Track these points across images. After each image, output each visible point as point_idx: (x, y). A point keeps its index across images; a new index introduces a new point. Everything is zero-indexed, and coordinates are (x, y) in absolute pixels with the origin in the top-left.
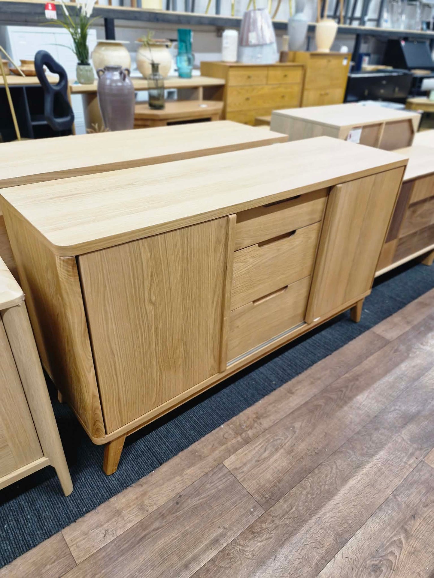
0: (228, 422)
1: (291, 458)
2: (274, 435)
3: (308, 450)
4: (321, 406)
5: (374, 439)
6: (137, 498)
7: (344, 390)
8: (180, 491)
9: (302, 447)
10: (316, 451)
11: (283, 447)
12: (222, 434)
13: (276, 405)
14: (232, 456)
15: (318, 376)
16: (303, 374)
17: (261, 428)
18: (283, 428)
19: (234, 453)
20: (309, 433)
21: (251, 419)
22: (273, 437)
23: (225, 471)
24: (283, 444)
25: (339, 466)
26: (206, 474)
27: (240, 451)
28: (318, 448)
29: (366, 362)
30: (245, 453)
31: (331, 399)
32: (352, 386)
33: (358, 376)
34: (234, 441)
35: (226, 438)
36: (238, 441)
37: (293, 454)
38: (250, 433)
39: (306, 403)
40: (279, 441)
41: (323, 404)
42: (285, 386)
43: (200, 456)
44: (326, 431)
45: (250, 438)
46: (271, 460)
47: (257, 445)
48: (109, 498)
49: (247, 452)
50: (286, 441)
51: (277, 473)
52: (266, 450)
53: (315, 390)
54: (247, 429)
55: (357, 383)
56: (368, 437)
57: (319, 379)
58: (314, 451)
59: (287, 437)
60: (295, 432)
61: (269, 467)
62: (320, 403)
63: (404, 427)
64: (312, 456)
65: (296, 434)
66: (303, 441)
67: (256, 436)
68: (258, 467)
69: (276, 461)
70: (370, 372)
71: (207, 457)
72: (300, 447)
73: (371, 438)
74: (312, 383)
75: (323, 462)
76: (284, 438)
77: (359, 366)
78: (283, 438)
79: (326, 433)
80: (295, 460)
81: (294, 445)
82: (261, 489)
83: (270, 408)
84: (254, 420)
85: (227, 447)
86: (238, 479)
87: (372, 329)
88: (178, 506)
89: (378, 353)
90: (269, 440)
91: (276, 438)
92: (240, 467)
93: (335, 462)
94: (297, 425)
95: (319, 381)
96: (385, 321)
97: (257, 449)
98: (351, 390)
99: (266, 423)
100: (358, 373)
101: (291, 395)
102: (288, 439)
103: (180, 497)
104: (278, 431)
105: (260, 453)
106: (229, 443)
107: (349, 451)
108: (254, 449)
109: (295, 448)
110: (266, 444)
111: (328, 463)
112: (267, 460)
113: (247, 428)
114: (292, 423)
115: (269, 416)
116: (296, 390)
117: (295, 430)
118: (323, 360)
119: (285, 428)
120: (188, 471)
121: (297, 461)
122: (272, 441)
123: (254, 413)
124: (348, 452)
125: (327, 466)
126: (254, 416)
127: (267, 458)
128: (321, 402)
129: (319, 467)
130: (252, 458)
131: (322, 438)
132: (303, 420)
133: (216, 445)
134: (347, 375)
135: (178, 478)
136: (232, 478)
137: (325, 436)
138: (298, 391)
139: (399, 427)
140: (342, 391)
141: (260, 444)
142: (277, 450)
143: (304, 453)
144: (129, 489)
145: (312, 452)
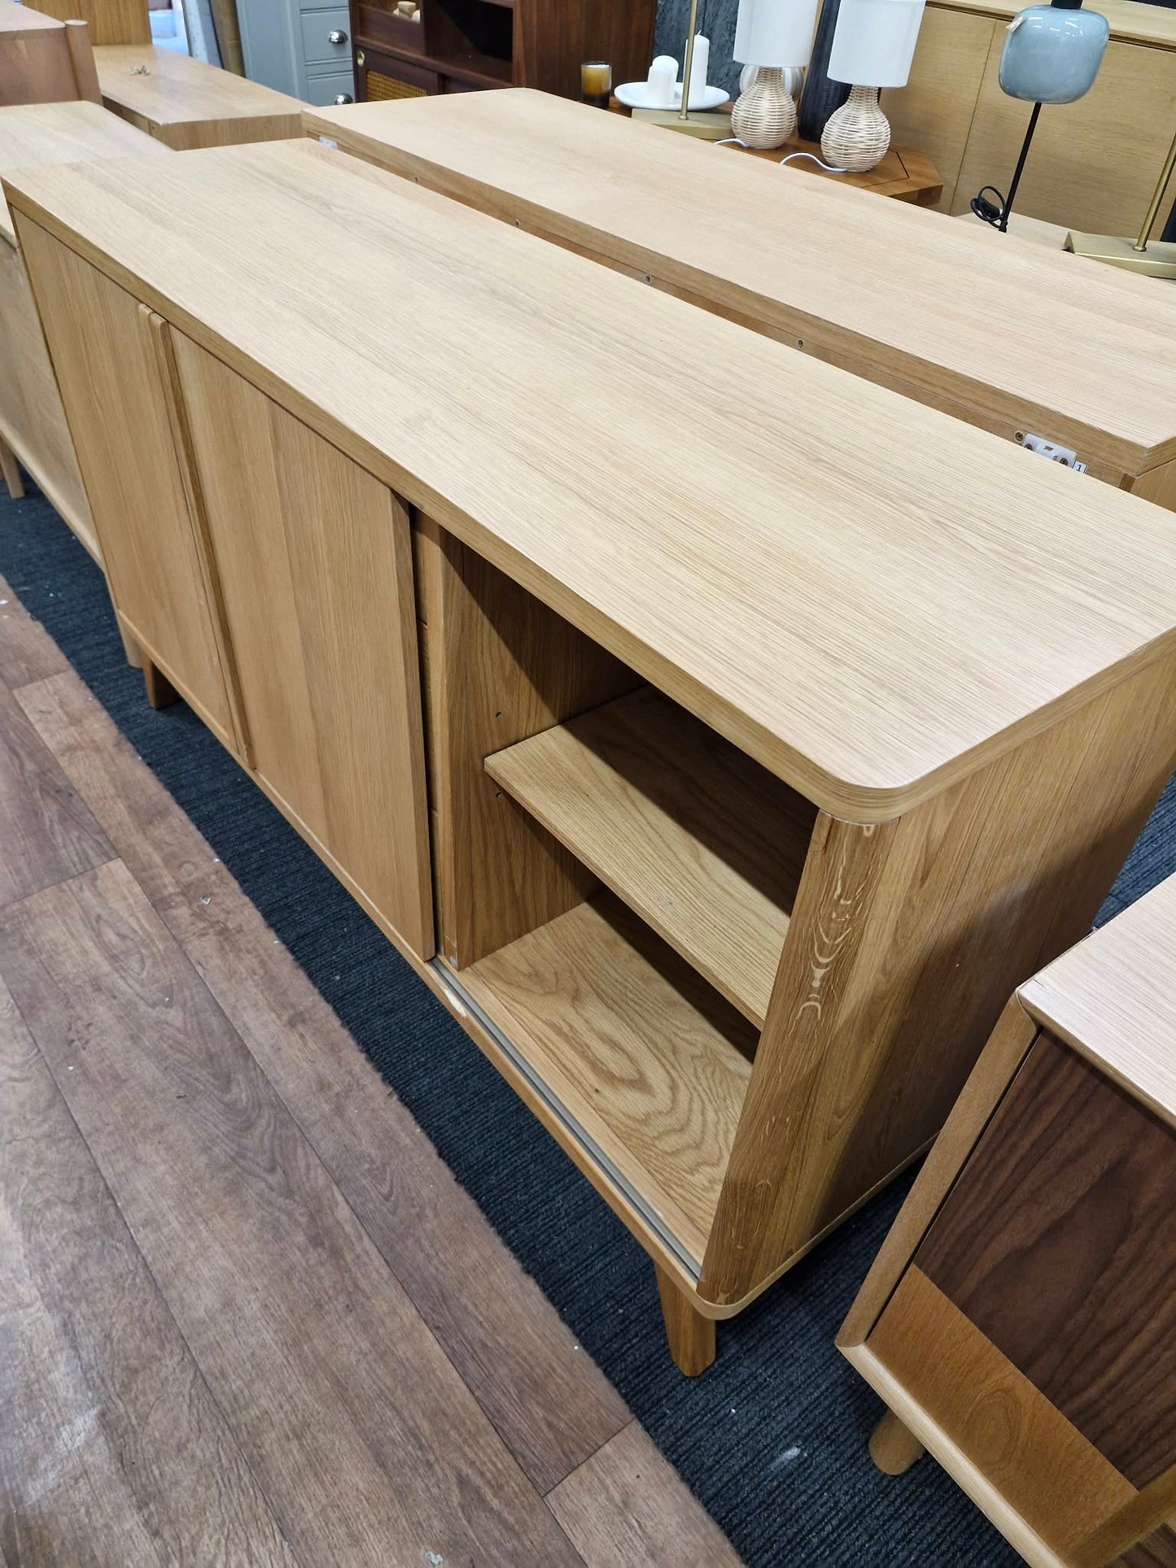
0: (225, 872)
1: (78, 982)
2: (159, 959)
3: (89, 1025)
4: (226, 1088)
5: (59, 1209)
6: (93, 741)
7: (275, 1179)
8: (83, 794)
9: (103, 1012)
10: (77, 1043)
11: (117, 971)
12: (197, 859)
13: (256, 977)
14: (129, 874)
15: (352, 1112)
16: (369, 1067)
17: (188, 935)
18: (174, 981)
19: (136, 878)
20: (139, 1037)
21: (222, 916)
22: (153, 954)
23: (95, 861)
24: (123, 974)
25: (13, 1087)
26: (102, 832)
27: (137, 889)
28: (84, 1048)
29: (408, 1313)
30: (129, 896)
31: (249, 1126)
32: (290, 1215)
33: (336, 1254)
34: (168, 879)
35: (180, 866)
36: (165, 887)
37: (89, 989)
38: (183, 913)
39: (247, 1055)
40: (136, 966)
41: (227, 1098)
42: (324, 1010)
43: (151, 823)
44: (132, 1083)
45: (165, 910)
46: (91, 944)
47: (143, 921)
48: (108, 709)
49: (132, 901)
50: (132, 982)
51: (52, 949)
52: (123, 937)
53: (291, 1087)
54: (195, 907)
55: (301, 1238)
56: (70, 1193)
57: (339, 1110)
58: (79, 1039)
59: (142, 986)
60: (154, 1005)
61: (72, 935)
62: (235, 1090)
63: (66, 1334)
64: (66, 1029)
65: (142, 1007)
66: (119, 1018)
67: (167, 923)
68: (81, 917)
69: (85, 952)
70: (349, 1309)
71: (144, 833)
72: (101, 1009)
73: (64, 1202)
74: (323, 1085)
75: (39, 1051)
76: (143, 980)
77: (385, 1272)
78: (145, 974)
79: (125, 1081)
80: (68, 990)
81: (115, 998)
82: (25, 916)
83: (250, 961)
84: (218, 922)
85: (157, 866)
86: (70, 881)
87: (636, 1428)
88: (52, 793)
89: (461, 1391)
90: (147, 947)
91: (149, 963)
92: (95, 887)
93: (27, 1079)
94: (175, 1016)
95: (326, 1108)
96: (718, 1538)
97: (132, 921)
98: (270, 1203)
99: (204, 948)
100: (349, 1257)
101: (285, 1018)
102: (137, 987)
103: (71, 795)
104: (170, 968)
105: (119, 924)
106: (165, 872)
107: (46, 1127)
108: (132, 915)
109: (104, 997)
110: (138, 939)
111: (31, 1062)
112: (94, 935)
113: (198, 907)
114: (184, 1005)
115: (224, 958)
116: (302, 1036)
117: (157, 1009)
118: (430, 1148)
119: (171, 985)
120: (121, 806)
121: (65, 994)
122: (143, 951)
123: (241, 926)
124: (44, 1121)
125: (23, 1056)
126: (230, 925)
127: (99, 935)
128: (240, 1093)
129: (29, 1039)
130: (110, 908)
131: (111, 1066)
132: (187, 1034)
133: (168, 850)
134: (343, 1212)
135: (112, 791)
136: (77, 870)
137: (116, 1077)
138: (295, 1038)
139: (70, 1315)
140: (272, 1170)
141: (142, 927)
142: (113, 958)
143: (84, 1014)
144: (114, 730)
145: (78, 1032)
